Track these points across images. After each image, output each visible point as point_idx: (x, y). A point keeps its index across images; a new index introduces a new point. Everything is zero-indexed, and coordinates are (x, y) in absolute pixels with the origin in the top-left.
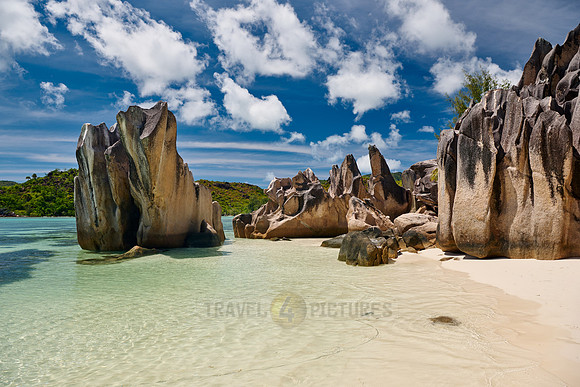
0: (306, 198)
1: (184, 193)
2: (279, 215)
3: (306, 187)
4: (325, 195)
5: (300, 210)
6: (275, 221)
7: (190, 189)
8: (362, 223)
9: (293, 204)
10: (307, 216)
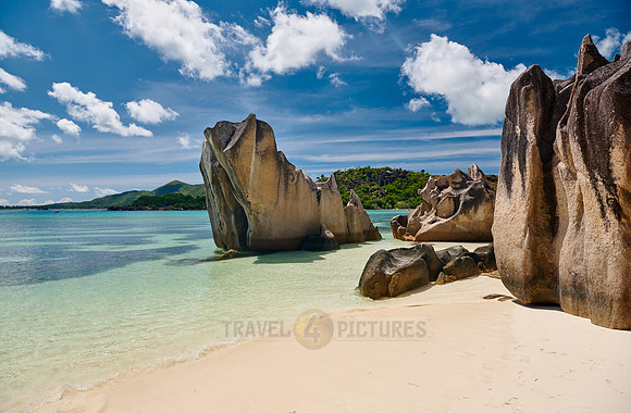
0: (462, 198)
1: (296, 198)
2: (431, 217)
3: (463, 185)
4: (487, 195)
5: (455, 211)
6: (427, 224)
9: (447, 205)
10: (463, 218)
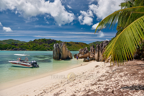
2: (81, 55)
3: (85, 50)
5: (84, 54)
6: (80, 56)
7: (67, 52)
8: (92, 56)
